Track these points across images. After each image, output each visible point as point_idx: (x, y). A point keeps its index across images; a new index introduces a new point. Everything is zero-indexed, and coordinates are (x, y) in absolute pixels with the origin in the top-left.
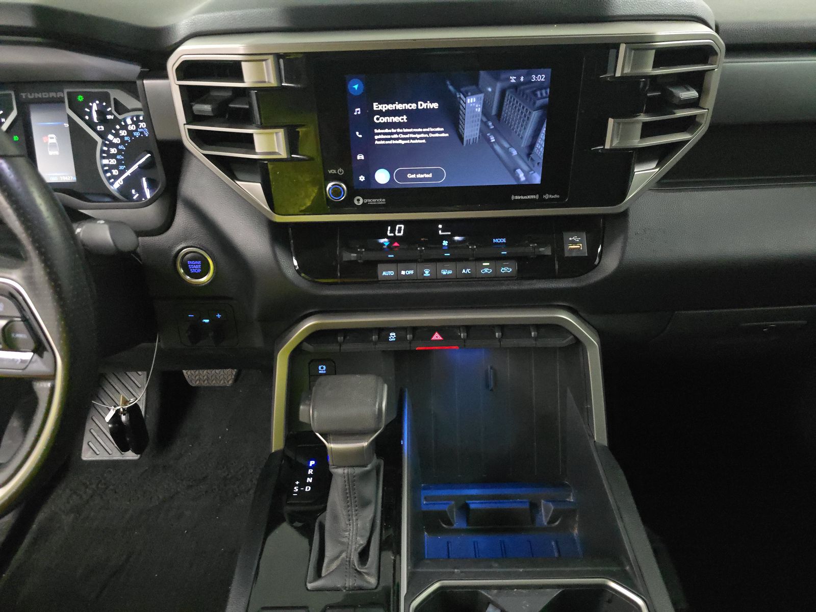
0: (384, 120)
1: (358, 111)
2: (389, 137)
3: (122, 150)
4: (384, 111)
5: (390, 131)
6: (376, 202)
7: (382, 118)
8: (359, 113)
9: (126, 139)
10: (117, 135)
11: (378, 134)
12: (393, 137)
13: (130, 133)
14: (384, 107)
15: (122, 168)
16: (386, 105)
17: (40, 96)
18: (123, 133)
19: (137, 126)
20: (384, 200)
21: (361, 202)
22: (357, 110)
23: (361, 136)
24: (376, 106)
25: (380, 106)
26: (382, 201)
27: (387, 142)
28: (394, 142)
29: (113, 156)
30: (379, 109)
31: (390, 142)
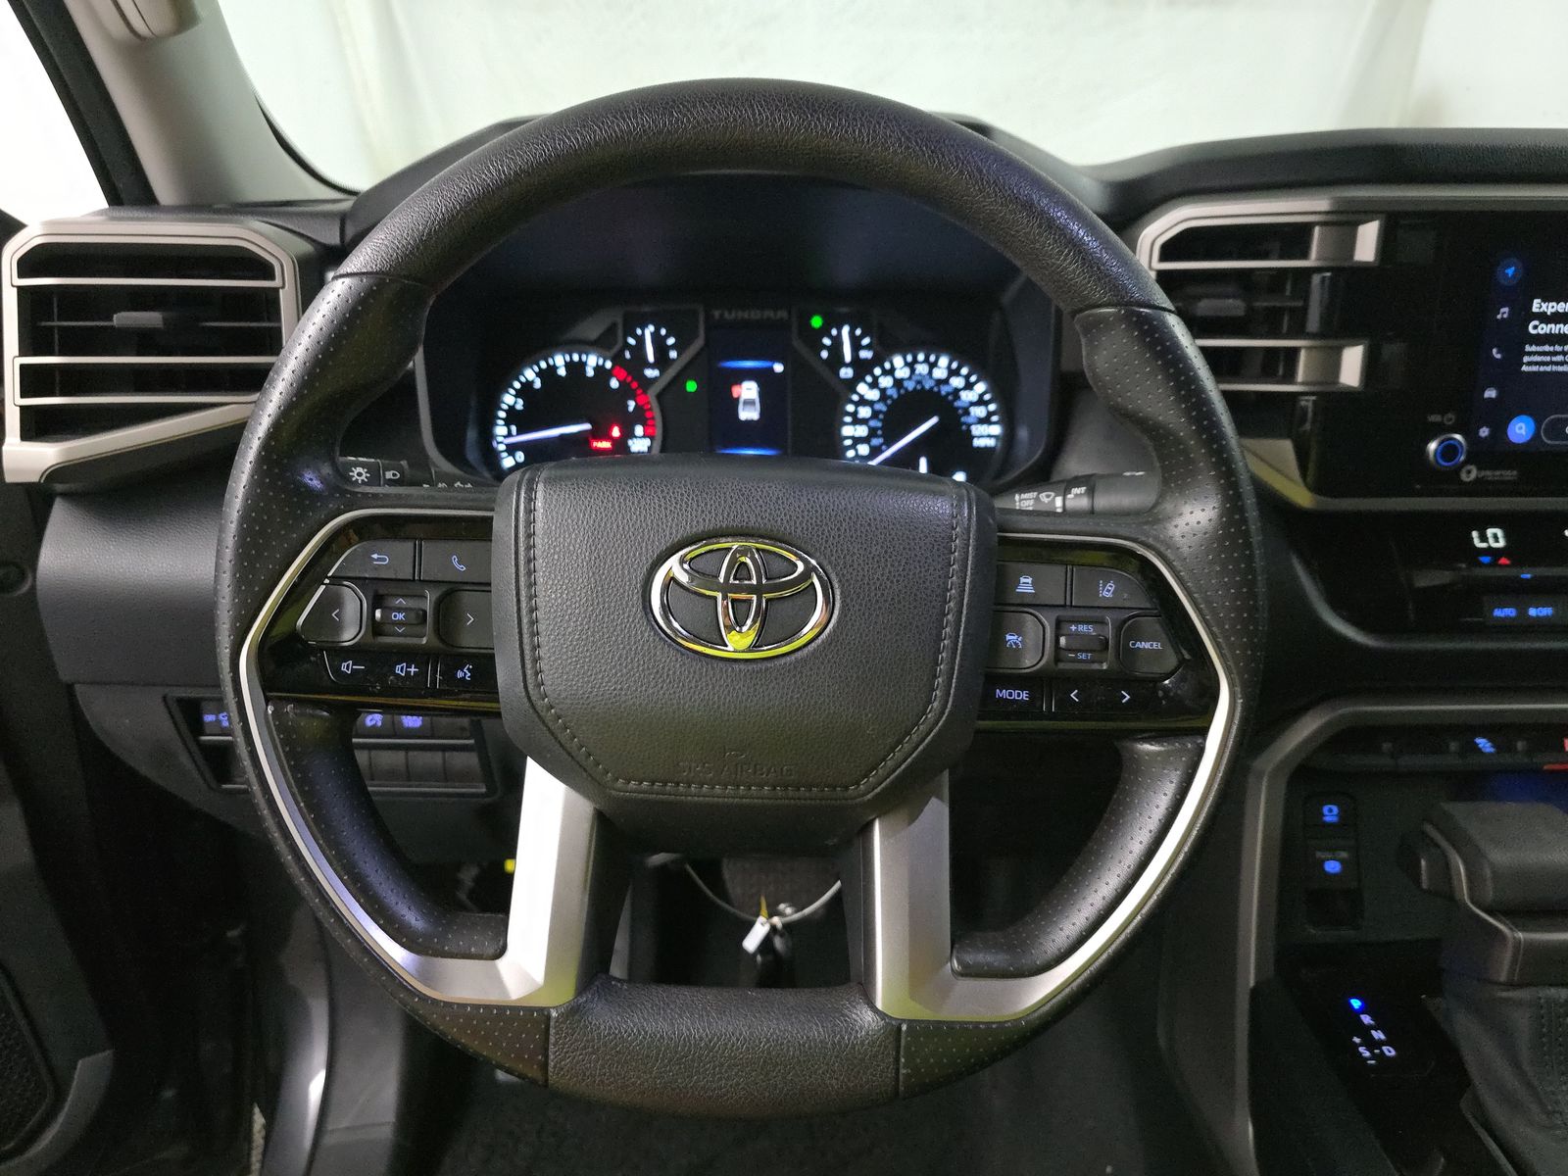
0: (1544, 329)
1: (1504, 312)
2: (1548, 359)
3: (880, 412)
4: (1549, 313)
5: (1552, 349)
6: (1501, 475)
7: (1543, 325)
8: (1505, 316)
9: (889, 392)
10: (874, 385)
11: (1530, 354)
12: (1554, 359)
13: (898, 383)
14: (1550, 308)
15: (876, 442)
16: (1554, 304)
17: (746, 316)
18: (886, 382)
19: (913, 371)
20: (1515, 473)
21: (1473, 475)
22: (1502, 310)
23: (1498, 356)
24: (1537, 305)
25: (1544, 306)
26: (1510, 475)
27: (1542, 369)
28: (1555, 368)
29: (864, 421)
30: (1541, 310)
31: (1548, 369)
